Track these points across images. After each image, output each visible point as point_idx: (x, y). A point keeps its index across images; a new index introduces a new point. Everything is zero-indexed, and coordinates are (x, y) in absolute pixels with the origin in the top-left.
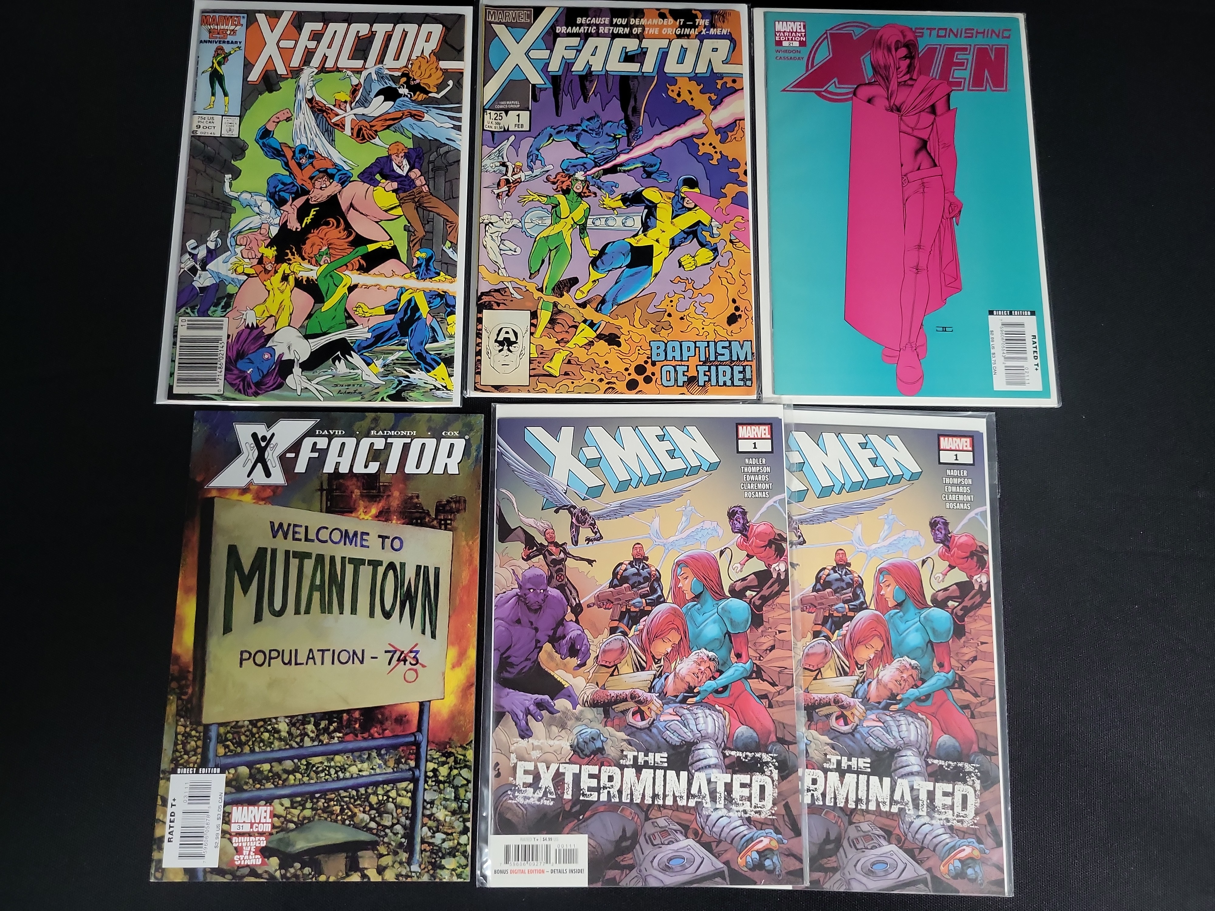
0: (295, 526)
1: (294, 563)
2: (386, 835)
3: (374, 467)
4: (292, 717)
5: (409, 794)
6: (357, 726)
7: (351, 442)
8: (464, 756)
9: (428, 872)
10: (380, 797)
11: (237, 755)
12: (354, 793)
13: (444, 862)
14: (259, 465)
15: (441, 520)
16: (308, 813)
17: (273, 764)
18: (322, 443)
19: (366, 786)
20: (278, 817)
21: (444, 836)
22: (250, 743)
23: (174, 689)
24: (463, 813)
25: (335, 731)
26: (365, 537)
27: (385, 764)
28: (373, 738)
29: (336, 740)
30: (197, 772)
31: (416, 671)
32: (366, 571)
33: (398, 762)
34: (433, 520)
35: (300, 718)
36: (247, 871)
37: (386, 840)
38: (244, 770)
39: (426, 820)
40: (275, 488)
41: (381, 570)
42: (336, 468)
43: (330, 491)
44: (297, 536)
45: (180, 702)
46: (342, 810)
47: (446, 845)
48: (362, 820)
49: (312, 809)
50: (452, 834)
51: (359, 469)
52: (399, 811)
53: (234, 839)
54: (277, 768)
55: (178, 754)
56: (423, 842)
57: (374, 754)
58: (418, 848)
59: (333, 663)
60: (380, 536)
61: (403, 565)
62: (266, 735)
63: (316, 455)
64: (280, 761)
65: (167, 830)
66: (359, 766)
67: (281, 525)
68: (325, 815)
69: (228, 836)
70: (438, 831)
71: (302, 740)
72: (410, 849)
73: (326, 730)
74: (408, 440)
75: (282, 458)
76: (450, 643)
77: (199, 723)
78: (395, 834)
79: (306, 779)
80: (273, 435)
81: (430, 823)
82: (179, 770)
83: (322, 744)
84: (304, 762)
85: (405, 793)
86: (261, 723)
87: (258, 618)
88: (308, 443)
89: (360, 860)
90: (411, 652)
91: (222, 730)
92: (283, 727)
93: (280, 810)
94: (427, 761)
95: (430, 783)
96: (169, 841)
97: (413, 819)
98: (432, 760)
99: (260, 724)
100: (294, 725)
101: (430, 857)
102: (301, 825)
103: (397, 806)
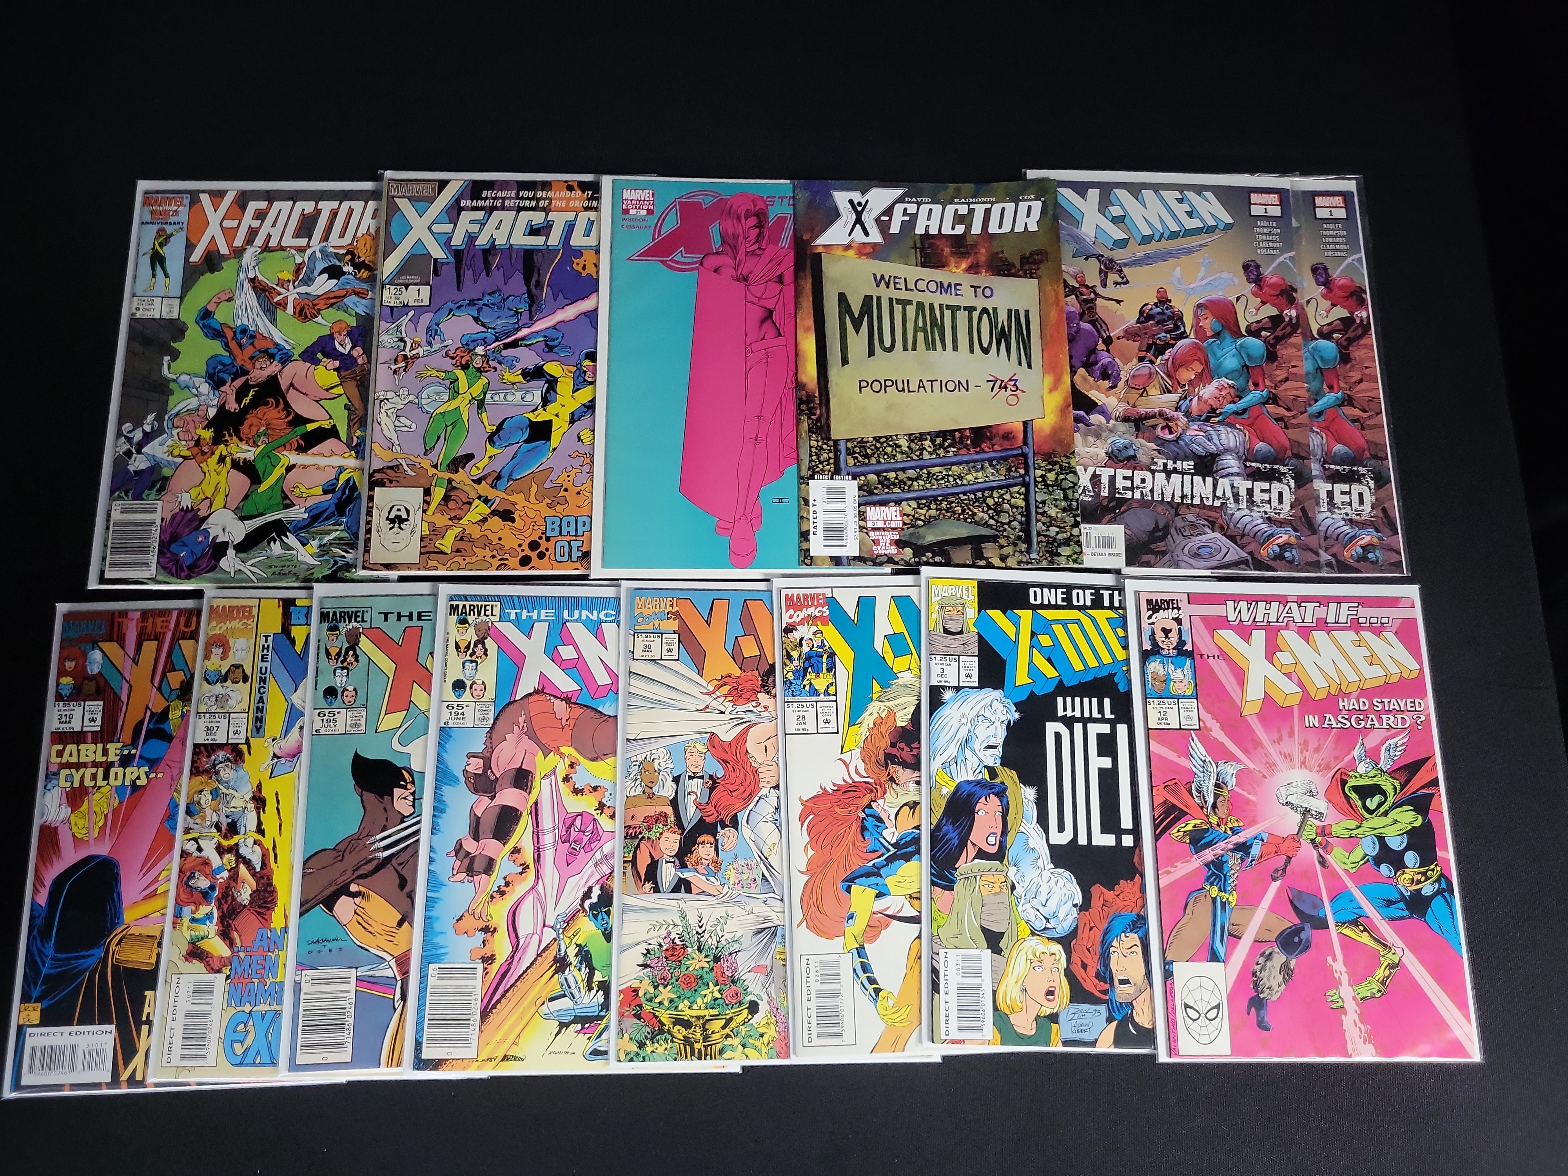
0: (895, 277)
1: (898, 308)
2: (1005, 530)
3: (960, 229)
4: (910, 435)
5: (1022, 497)
6: (969, 442)
7: (937, 208)
8: (1069, 463)
9: (1046, 559)
10: (996, 500)
11: (864, 465)
12: (972, 496)
13: (1059, 550)
14: (858, 226)
15: (1026, 270)
16: (933, 512)
17: (898, 473)
18: (912, 208)
19: (983, 490)
20: (908, 515)
21: (1058, 530)
22: (876, 455)
23: (804, 411)
24: (1073, 510)
25: (950, 446)
26: (958, 287)
27: (997, 472)
28: (984, 452)
29: (951, 454)
30: (832, 479)
31: (1016, 396)
32: (962, 316)
33: (1009, 470)
34: (1019, 270)
35: (917, 435)
36: (886, 558)
37: (1005, 534)
38: (873, 478)
39: (1039, 517)
40: (874, 246)
41: (976, 315)
42: (927, 231)
43: (923, 249)
44: (898, 286)
45: (810, 421)
46: (963, 510)
47: (1060, 536)
48: (982, 519)
49: (937, 509)
50: (1064, 528)
51: (947, 230)
52: (1015, 510)
53: (871, 533)
54: (902, 476)
55: (814, 464)
56: (1039, 534)
57: (987, 465)
58: (1035, 540)
59: (941, 391)
60: (972, 287)
61: (995, 310)
62: (889, 450)
63: (907, 218)
64: (904, 470)
65: (812, 526)
66: (975, 475)
67: (882, 277)
68: (949, 514)
69: (865, 530)
70: (1051, 525)
71: (921, 454)
72: (1028, 540)
73: (941, 446)
74: (989, 206)
75: (877, 220)
76: (1045, 371)
77: (829, 439)
78: (1014, 529)
79: (928, 485)
80: (867, 201)
81: (1044, 519)
82: (816, 477)
83: (940, 457)
84: (925, 471)
85: (1018, 496)
86: (884, 439)
87: (871, 353)
88: (899, 208)
89: (984, 551)
90: (1010, 380)
91: (849, 445)
92: (903, 443)
93: (908, 510)
94: (1035, 469)
95: (1039, 486)
96: (814, 534)
97: (1028, 516)
98: (1040, 468)
99: (882, 440)
100: (913, 441)
101: (1046, 546)
102: (928, 522)
103: (1012, 507)
